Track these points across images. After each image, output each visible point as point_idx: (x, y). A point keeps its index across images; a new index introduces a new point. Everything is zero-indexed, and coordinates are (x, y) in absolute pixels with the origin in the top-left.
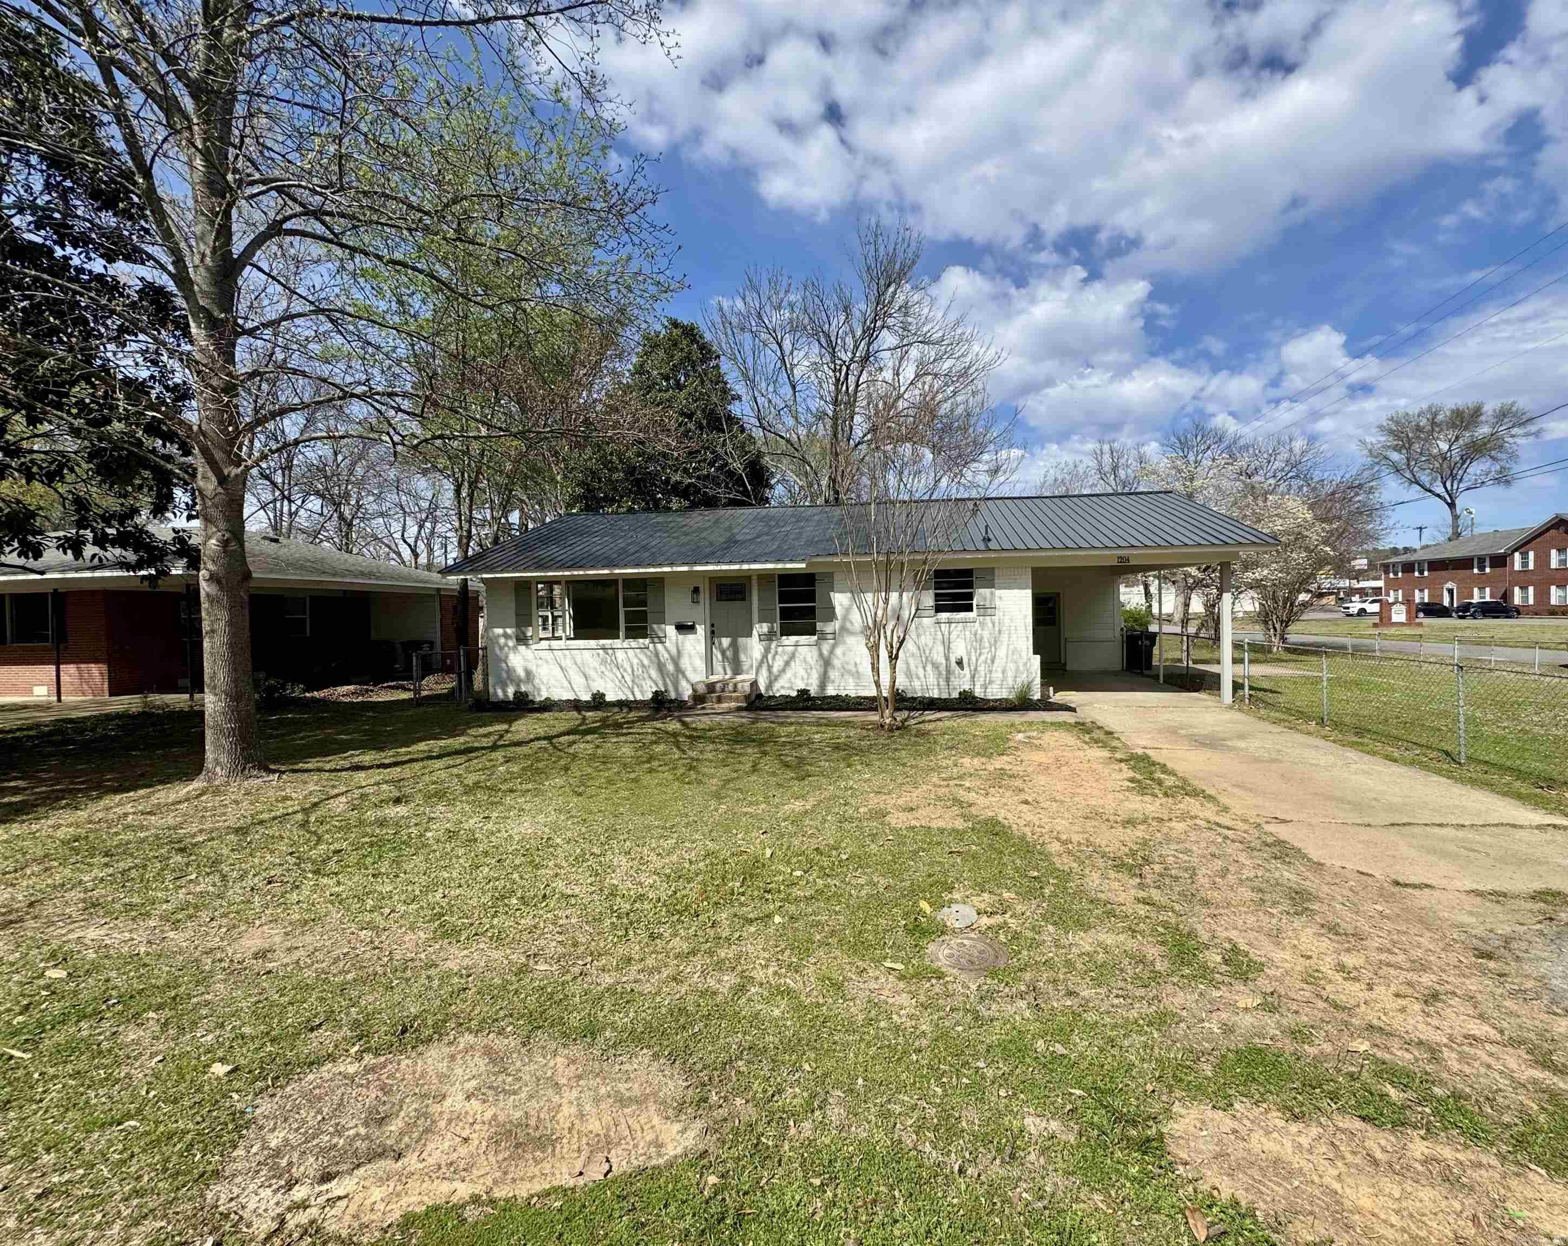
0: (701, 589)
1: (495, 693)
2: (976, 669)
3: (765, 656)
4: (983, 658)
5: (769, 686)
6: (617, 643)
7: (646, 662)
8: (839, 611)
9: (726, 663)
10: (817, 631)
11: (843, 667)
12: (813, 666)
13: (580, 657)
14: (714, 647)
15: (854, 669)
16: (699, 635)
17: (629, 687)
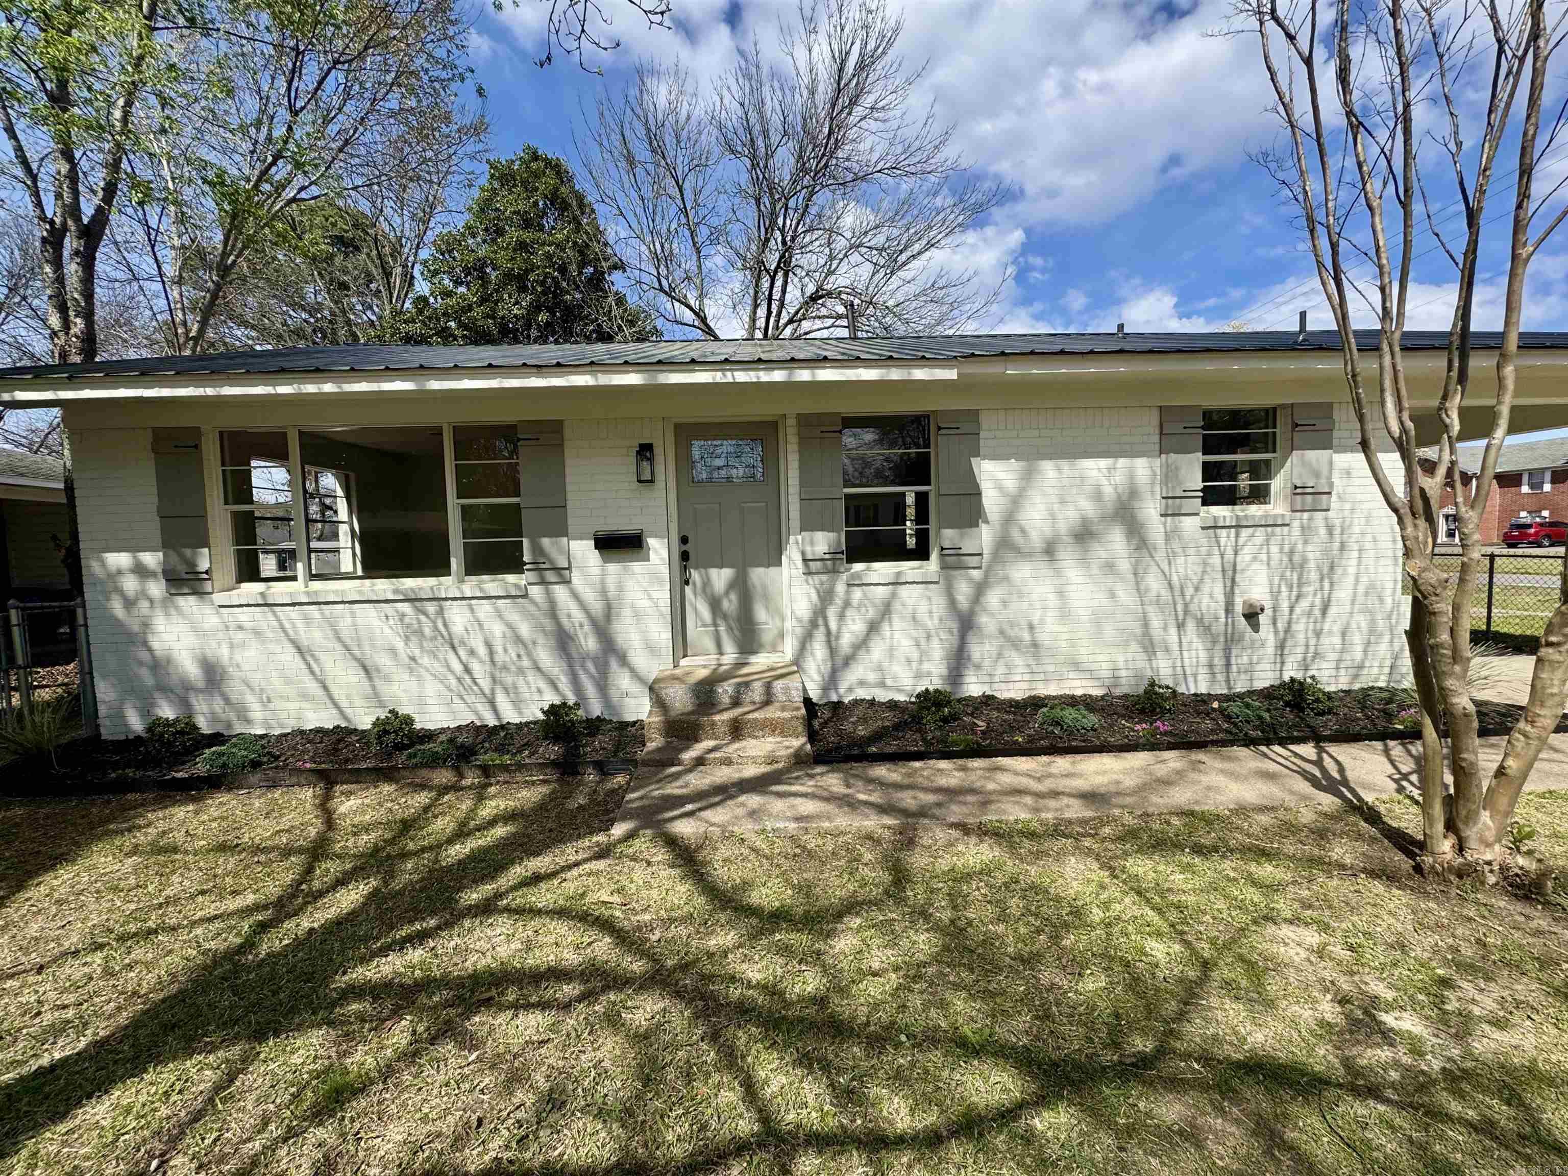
0: (658, 450)
1: (120, 716)
2: (1287, 631)
3: (819, 614)
4: (1304, 604)
5: (831, 681)
6: (446, 585)
7: (525, 629)
8: (991, 500)
9: (722, 628)
10: (942, 549)
11: (1002, 632)
12: (933, 632)
13: (349, 621)
14: (688, 590)
15: (1027, 636)
16: (658, 562)
17: (483, 693)
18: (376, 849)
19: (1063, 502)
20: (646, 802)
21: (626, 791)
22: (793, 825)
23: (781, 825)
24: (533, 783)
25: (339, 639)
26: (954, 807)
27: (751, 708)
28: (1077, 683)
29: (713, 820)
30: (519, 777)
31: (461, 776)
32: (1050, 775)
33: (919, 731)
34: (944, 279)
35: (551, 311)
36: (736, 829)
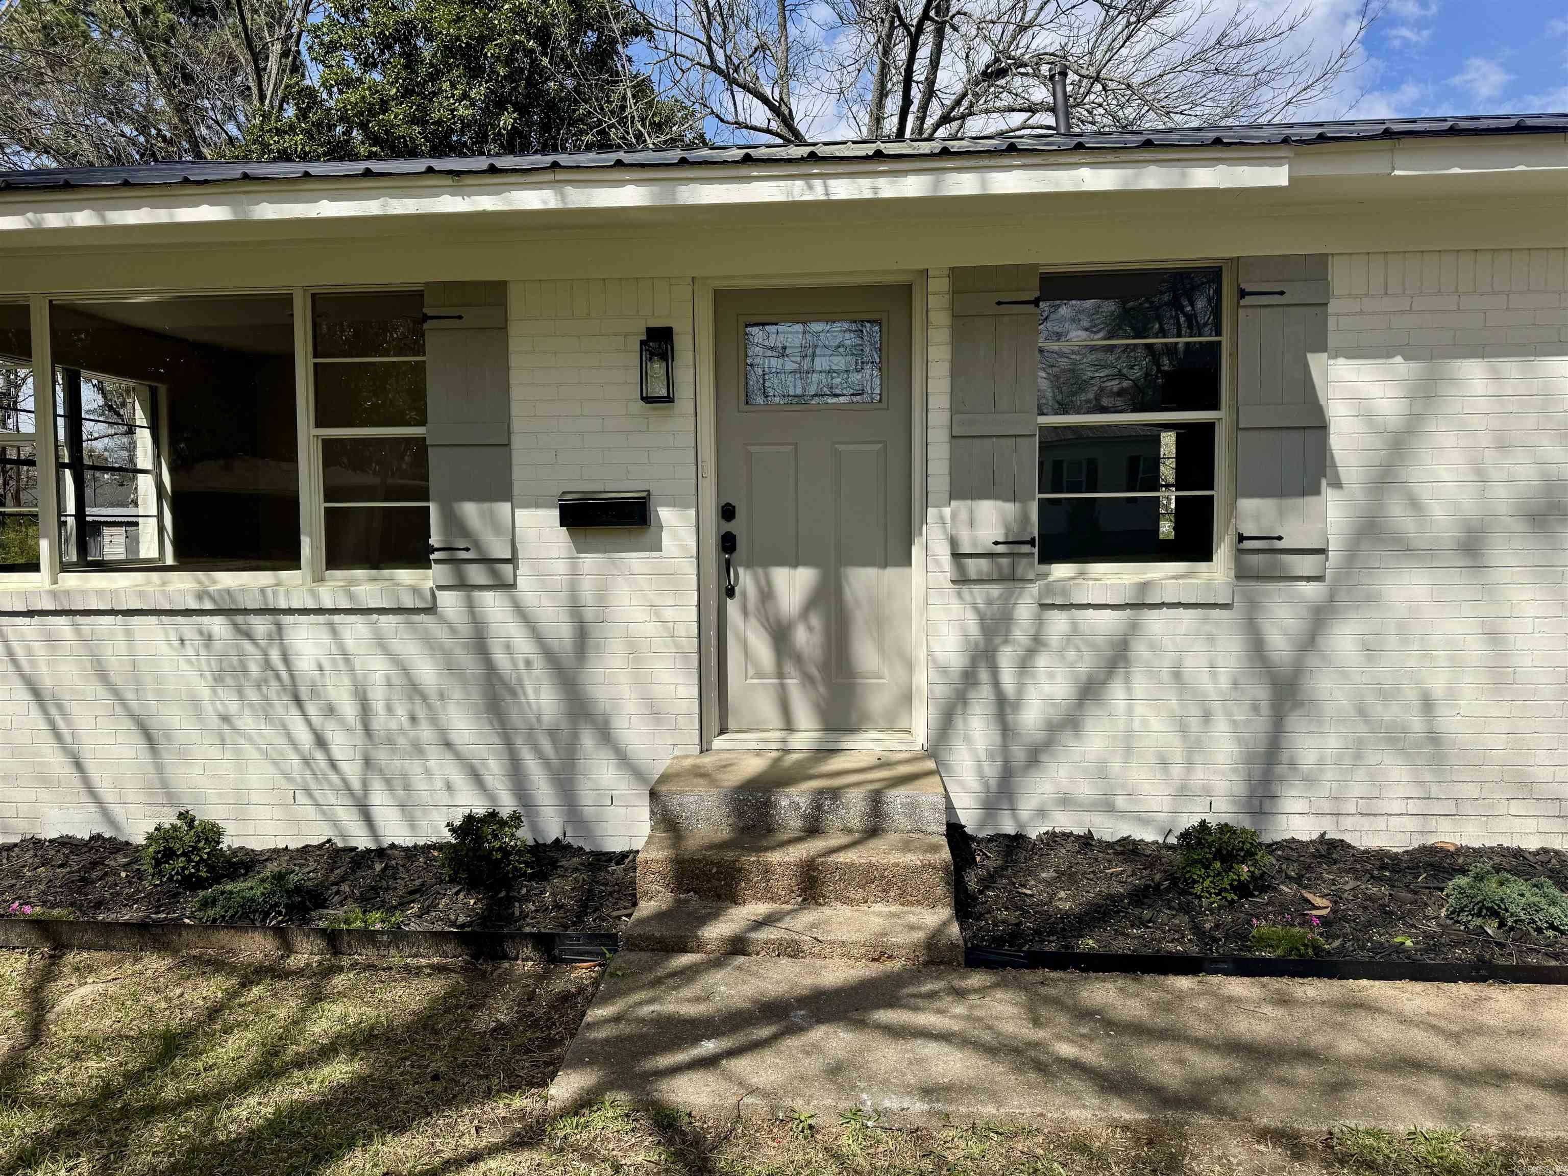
0: (682, 342)
5: (1004, 793)
6: (290, 586)
7: (427, 673)
9: (793, 683)
10: (1241, 538)
11: (1362, 712)
12: (1216, 706)
13: (122, 647)
14: (732, 606)
15: (1417, 724)
16: (675, 552)
17: (348, 788)
18: (107, 1092)
19: (1503, 446)
20: (624, 1029)
21: (591, 1001)
22: (919, 1106)
23: (891, 1103)
24: (417, 971)
25: (103, 677)
26: (1269, 1092)
27: (844, 840)
28: (1531, 825)
29: (754, 1080)
30: (395, 958)
31: (288, 948)
32: (1479, 1030)
33: (1185, 909)
34: (1243, 29)
35: (522, 110)
36: (799, 1103)
